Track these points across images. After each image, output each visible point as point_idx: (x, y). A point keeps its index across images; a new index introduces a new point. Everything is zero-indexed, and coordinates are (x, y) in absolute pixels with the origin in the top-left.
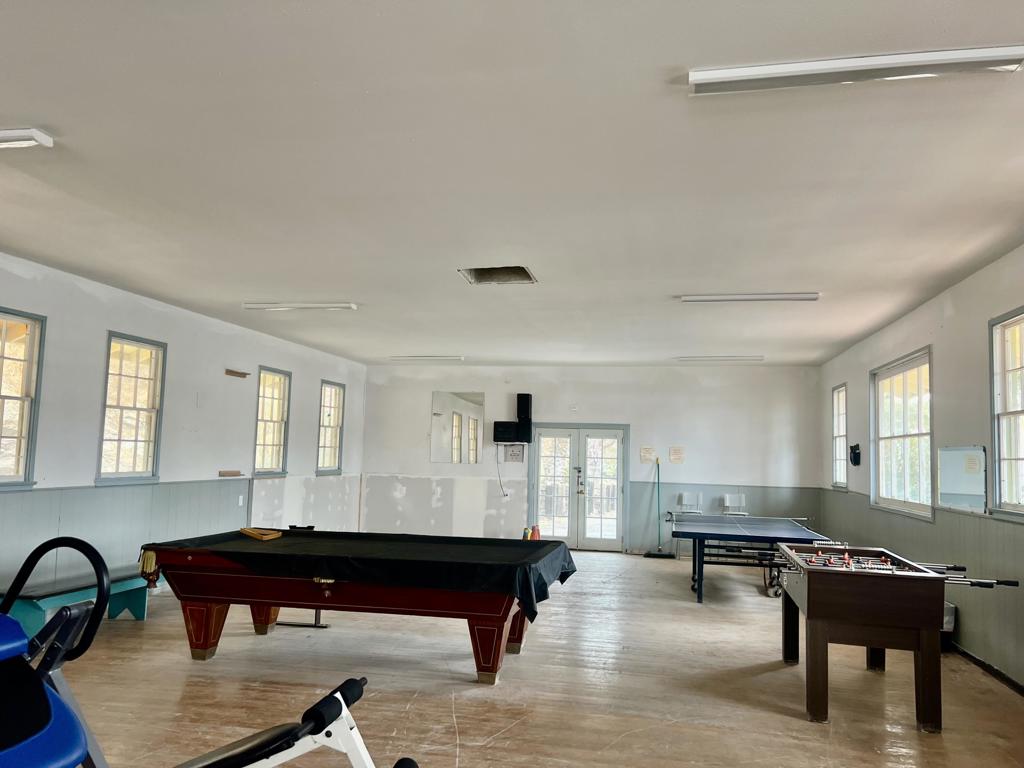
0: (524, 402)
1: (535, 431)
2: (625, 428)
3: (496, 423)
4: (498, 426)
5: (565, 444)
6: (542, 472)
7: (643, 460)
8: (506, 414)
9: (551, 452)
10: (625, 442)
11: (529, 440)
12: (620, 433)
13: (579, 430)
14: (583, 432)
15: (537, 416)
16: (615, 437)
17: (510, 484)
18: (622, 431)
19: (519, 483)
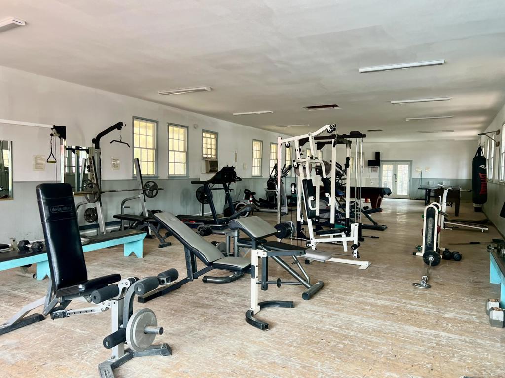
0: (378, 154)
1: (381, 163)
2: (411, 162)
3: (369, 161)
4: (369, 162)
5: (391, 167)
6: (383, 175)
7: (417, 171)
8: (372, 158)
9: (386, 170)
10: (411, 166)
11: (379, 166)
12: (409, 163)
13: (395, 162)
14: (397, 163)
15: (382, 159)
16: (408, 164)
17: (373, 179)
18: (410, 163)
19: (376, 179)
